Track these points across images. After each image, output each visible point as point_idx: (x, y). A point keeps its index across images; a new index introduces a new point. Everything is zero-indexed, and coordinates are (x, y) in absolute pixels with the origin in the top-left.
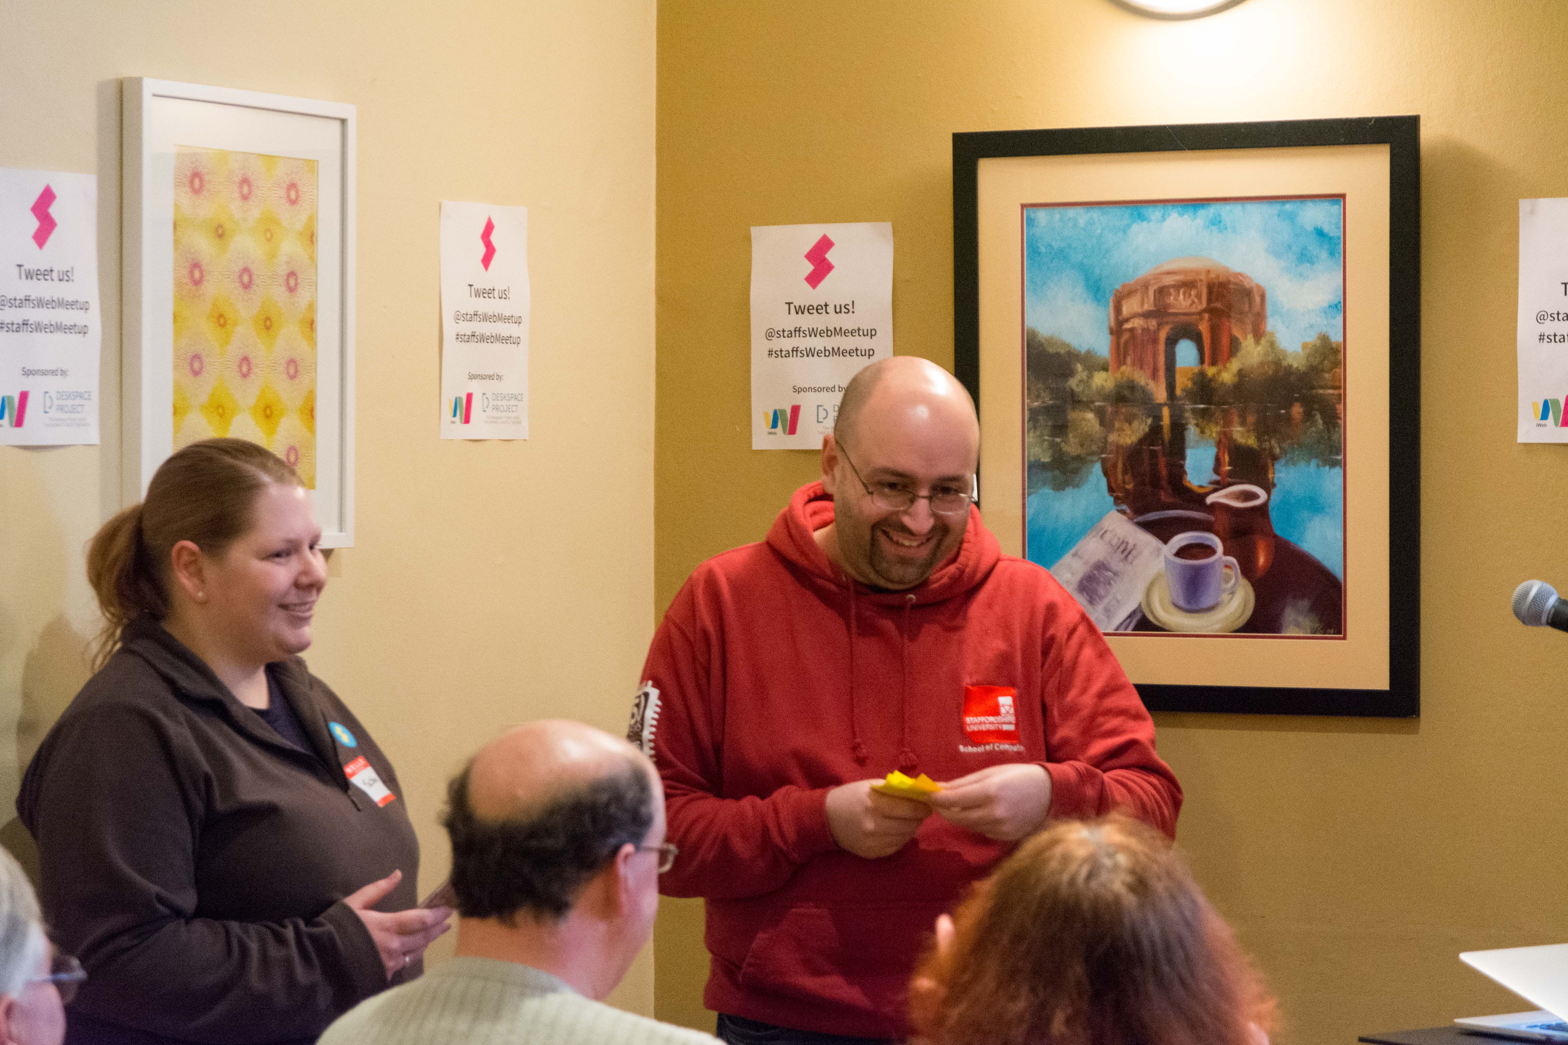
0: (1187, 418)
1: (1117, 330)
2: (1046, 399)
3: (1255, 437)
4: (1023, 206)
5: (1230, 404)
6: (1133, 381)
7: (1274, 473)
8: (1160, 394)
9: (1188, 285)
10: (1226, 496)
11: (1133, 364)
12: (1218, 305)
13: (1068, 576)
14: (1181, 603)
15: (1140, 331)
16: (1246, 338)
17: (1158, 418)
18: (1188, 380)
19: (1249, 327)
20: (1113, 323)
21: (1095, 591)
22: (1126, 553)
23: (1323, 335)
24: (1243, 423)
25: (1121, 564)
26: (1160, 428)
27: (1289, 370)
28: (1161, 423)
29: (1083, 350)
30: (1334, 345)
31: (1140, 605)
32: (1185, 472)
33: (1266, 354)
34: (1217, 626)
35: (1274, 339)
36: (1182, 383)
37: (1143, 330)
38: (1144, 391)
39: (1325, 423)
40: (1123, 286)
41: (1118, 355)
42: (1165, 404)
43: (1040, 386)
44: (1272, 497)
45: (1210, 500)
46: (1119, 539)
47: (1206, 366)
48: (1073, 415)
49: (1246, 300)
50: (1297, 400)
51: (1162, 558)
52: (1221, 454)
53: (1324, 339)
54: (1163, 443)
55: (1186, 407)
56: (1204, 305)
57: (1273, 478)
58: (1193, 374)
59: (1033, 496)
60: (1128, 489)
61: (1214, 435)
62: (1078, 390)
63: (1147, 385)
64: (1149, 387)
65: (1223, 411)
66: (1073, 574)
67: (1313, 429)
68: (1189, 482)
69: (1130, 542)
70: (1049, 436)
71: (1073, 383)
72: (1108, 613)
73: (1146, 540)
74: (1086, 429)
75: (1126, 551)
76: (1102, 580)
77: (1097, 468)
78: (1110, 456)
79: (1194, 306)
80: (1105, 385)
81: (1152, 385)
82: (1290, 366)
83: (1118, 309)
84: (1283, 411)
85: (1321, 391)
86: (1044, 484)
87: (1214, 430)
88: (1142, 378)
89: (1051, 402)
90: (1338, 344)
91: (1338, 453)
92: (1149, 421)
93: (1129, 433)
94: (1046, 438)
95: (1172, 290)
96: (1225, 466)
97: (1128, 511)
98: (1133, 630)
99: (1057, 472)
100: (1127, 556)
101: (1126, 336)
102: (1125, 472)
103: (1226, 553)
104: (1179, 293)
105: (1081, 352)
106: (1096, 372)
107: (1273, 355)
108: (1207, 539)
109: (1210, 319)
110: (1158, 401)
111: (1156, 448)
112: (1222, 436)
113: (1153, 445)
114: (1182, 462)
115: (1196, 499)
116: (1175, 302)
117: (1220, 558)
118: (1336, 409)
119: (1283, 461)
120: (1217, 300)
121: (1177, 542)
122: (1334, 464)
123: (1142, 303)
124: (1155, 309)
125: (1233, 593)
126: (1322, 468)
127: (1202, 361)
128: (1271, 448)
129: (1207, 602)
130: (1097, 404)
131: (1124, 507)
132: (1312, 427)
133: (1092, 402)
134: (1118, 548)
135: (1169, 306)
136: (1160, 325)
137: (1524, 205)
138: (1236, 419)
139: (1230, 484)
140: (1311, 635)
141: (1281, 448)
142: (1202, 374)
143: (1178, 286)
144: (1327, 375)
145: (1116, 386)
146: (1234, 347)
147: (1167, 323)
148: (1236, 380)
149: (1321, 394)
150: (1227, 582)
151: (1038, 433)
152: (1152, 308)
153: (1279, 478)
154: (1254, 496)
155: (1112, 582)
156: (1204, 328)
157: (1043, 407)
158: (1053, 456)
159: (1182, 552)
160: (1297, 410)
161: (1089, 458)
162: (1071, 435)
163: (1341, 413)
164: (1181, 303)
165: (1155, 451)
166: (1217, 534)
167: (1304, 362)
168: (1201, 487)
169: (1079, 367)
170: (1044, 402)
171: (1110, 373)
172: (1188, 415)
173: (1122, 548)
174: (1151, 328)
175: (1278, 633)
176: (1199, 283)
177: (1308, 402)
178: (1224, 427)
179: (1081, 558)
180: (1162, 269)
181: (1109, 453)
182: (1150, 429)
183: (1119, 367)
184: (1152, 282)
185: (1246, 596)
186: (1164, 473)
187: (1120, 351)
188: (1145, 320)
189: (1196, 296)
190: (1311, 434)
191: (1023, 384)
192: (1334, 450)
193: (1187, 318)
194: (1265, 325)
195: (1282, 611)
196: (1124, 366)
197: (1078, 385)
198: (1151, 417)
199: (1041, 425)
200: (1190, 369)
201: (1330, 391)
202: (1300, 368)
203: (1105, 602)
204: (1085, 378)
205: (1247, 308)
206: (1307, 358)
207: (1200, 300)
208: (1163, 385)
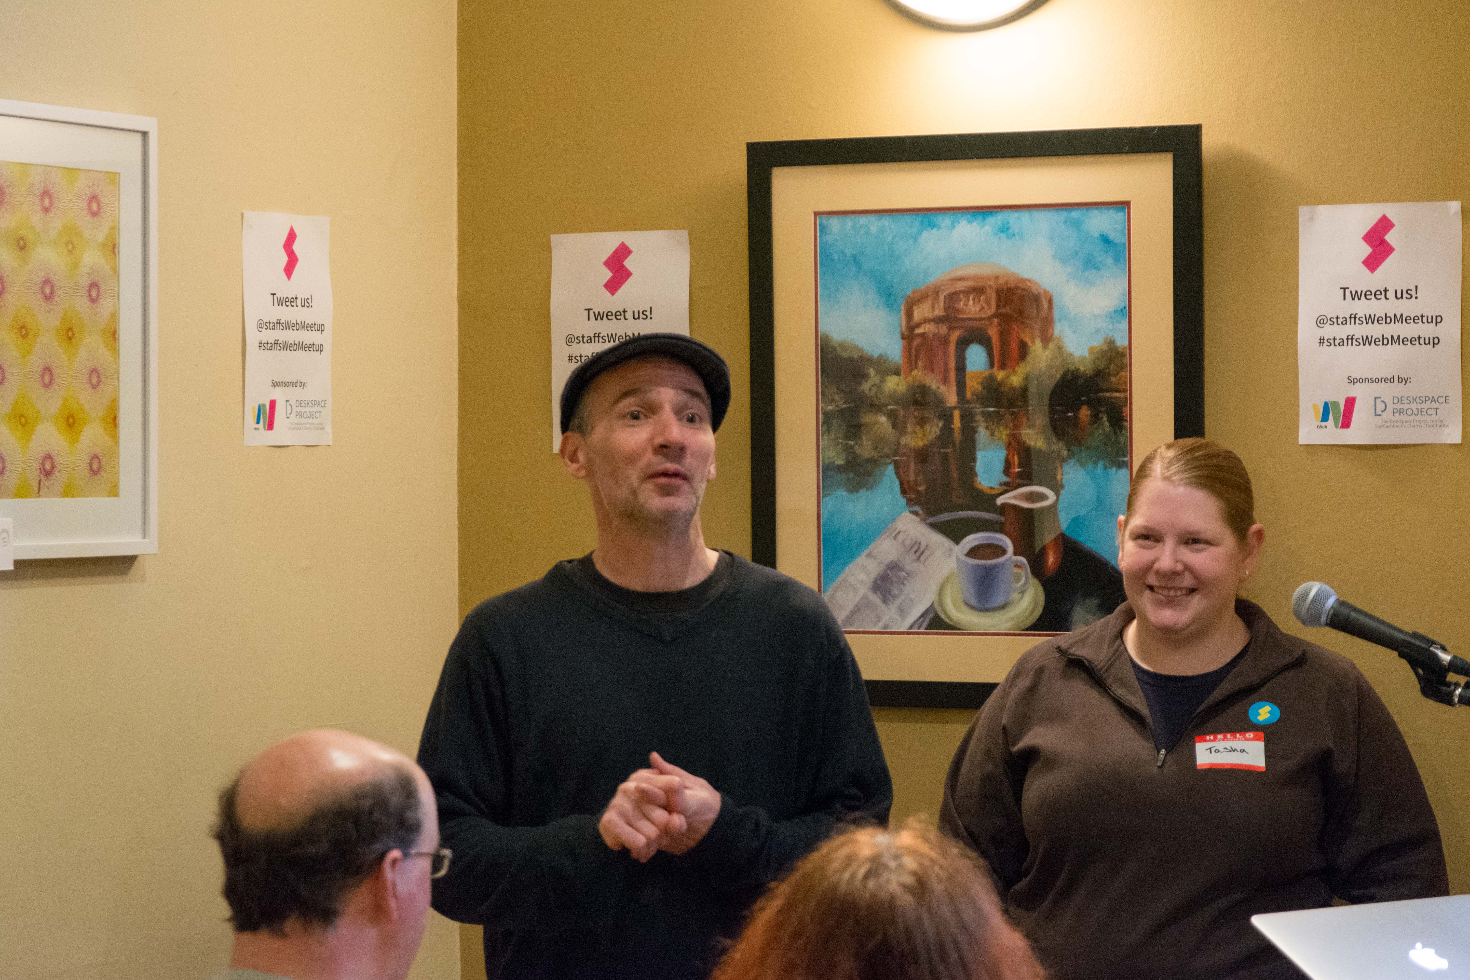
0: (976, 421)
1: (908, 336)
2: (841, 403)
3: (1044, 439)
4: (816, 214)
5: (1019, 407)
6: (924, 386)
7: (1062, 475)
8: (951, 398)
9: (978, 291)
10: (1016, 497)
11: (925, 368)
12: (1007, 310)
13: (862, 576)
14: (973, 602)
15: (931, 336)
16: (1033, 343)
17: (949, 421)
18: (979, 383)
19: (1037, 333)
20: (904, 329)
21: (889, 591)
22: (918, 553)
23: (1109, 339)
24: (1032, 426)
25: (914, 564)
26: (951, 431)
27: (1076, 374)
28: (952, 426)
29: (876, 355)
30: (1120, 349)
31: (933, 604)
32: (975, 474)
33: (1054, 358)
34: (1009, 624)
35: (1062, 343)
36: (972, 386)
37: (935, 335)
38: (935, 394)
39: (1111, 425)
40: (915, 292)
41: (910, 359)
42: (955, 408)
43: (834, 389)
44: (1061, 497)
45: (1000, 501)
46: (912, 539)
47: (995, 370)
48: (867, 418)
49: (1035, 307)
50: (1084, 403)
51: (954, 557)
52: (1010, 456)
53: (1110, 343)
54: (954, 445)
55: (976, 410)
56: (993, 310)
57: (1062, 479)
58: (983, 378)
59: (827, 498)
60: (920, 491)
61: (1004, 437)
62: (871, 394)
63: (939, 388)
64: (940, 391)
65: (1013, 414)
66: (868, 574)
67: (1100, 431)
68: (980, 483)
69: (923, 542)
70: (843, 439)
71: (866, 386)
72: (902, 612)
73: (938, 540)
74: (878, 432)
75: (919, 551)
76: (895, 579)
77: (890, 469)
78: (902, 458)
79: (983, 312)
80: (896, 387)
81: (943, 389)
82: (1078, 369)
83: (909, 314)
84: (1070, 414)
85: (1108, 395)
86: (838, 487)
87: (1004, 433)
88: (932, 382)
89: (844, 406)
90: (1124, 348)
91: (1125, 455)
92: (941, 424)
93: (920, 436)
94: (840, 441)
95: (961, 296)
96: (1014, 468)
97: (921, 512)
98: (926, 629)
99: (851, 475)
100: (919, 557)
101: (917, 341)
102: (917, 474)
103: (1016, 553)
104: (968, 299)
105: (872, 356)
106: (889, 377)
107: (1061, 359)
108: (997, 539)
109: (999, 324)
110: (949, 405)
111: (947, 450)
112: (1011, 438)
113: (944, 448)
114: (972, 464)
115: (986, 500)
116: (964, 307)
117: (1010, 558)
118: (1122, 412)
120: (1005, 306)
121: (969, 541)
122: (1121, 465)
123: (933, 309)
124: (944, 314)
125: (1023, 592)
127: (992, 365)
128: (1059, 451)
129: (998, 601)
130: (890, 407)
131: (917, 508)
132: (1099, 429)
133: (887, 405)
134: (912, 547)
135: (960, 311)
136: (951, 329)
137: (1304, 212)
138: (1025, 422)
139: (1020, 486)
141: (1069, 450)
142: (991, 378)
143: (967, 292)
144: (1113, 379)
145: (908, 390)
146: (1023, 351)
147: (957, 328)
148: (1024, 383)
149: (1108, 398)
150: (1018, 580)
151: (832, 436)
152: (942, 313)
154: (1042, 497)
155: (905, 582)
156: (993, 332)
157: (838, 411)
158: (846, 459)
159: (973, 553)
160: (1085, 413)
161: (883, 460)
162: (864, 438)
163: (1127, 416)
164: (971, 308)
165: (945, 453)
166: (1007, 534)
167: (1090, 366)
168: (991, 488)
169: (872, 371)
170: (838, 406)
171: (902, 377)
172: (979, 418)
173: (915, 548)
174: (942, 333)
176: (988, 289)
177: (1095, 405)
178: (1013, 429)
179: (875, 558)
180: (952, 276)
181: (901, 456)
182: (941, 432)
183: (911, 371)
184: (942, 288)
185: (1036, 594)
186: (955, 475)
187: (912, 356)
188: (936, 326)
189: (986, 302)
190: (1098, 436)
191: (817, 387)
192: (1121, 452)
193: (976, 324)
194: (1053, 330)
195: (1071, 610)
196: (916, 370)
197: (870, 389)
198: (943, 421)
199: (835, 427)
200: (981, 373)
201: (1116, 394)
202: (1087, 372)
203: (898, 602)
204: (877, 382)
205: (1035, 312)
206: (1095, 361)
207: (989, 305)
208: (954, 389)
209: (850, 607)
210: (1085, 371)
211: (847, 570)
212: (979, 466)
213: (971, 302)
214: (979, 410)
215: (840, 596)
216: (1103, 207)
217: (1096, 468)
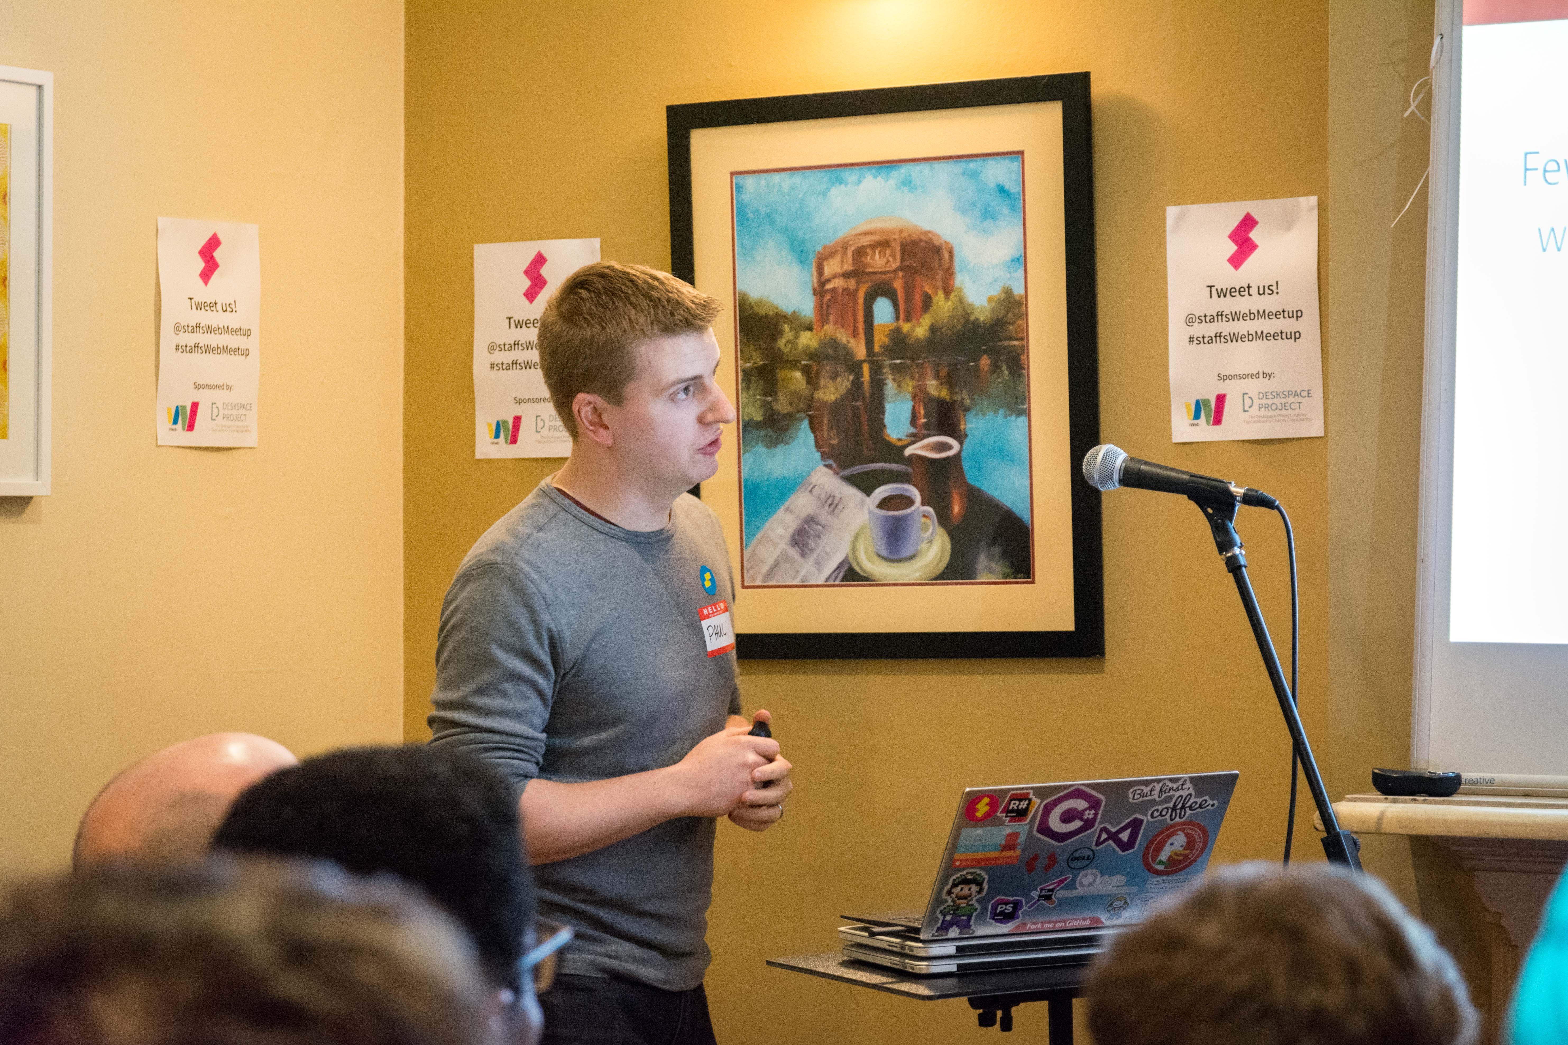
0: (884, 374)
1: (819, 292)
2: (758, 360)
3: (947, 390)
4: (733, 174)
5: (924, 358)
6: (835, 339)
7: (965, 424)
8: (861, 352)
9: (883, 245)
10: (924, 448)
11: (835, 323)
12: (911, 262)
13: (780, 531)
14: (884, 553)
15: (840, 291)
16: (936, 294)
17: (858, 374)
18: (886, 336)
19: (940, 284)
20: (816, 284)
21: (806, 545)
22: (833, 506)
23: (1006, 288)
24: (937, 377)
25: (829, 517)
26: (862, 383)
27: (976, 324)
28: (862, 379)
29: (790, 312)
30: (1017, 298)
31: (847, 557)
32: (884, 426)
33: (956, 308)
34: (917, 575)
35: (962, 294)
36: (880, 339)
37: (844, 289)
38: (845, 347)
39: (1010, 373)
40: (825, 248)
41: (822, 315)
42: (864, 361)
43: (752, 346)
45: (908, 452)
46: (826, 493)
47: (901, 322)
48: (782, 374)
49: (936, 258)
50: (984, 352)
51: (866, 511)
52: (917, 407)
53: (1008, 292)
54: (864, 399)
55: (884, 362)
56: (898, 264)
57: (965, 429)
58: (890, 330)
59: (747, 455)
60: (833, 445)
61: (910, 389)
62: (787, 350)
63: (848, 342)
64: (850, 345)
65: (917, 365)
66: (786, 529)
67: (1000, 380)
68: (889, 435)
69: (837, 495)
70: (760, 396)
71: (781, 343)
72: (818, 565)
73: (852, 493)
74: (793, 388)
76: (812, 533)
78: (817, 413)
79: (888, 265)
80: (809, 342)
81: (853, 343)
82: (978, 319)
83: (820, 270)
84: (972, 364)
85: (1006, 343)
86: (757, 443)
87: (909, 385)
88: (843, 336)
89: (762, 363)
90: (1020, 296)
91: (1023, 404)
92: (851, 378)
93: (833, 390)
94: (759, 397)
95: (868, 250)
96: (920, 419)
97: (834, 466)
98: (842, 581)
99: (769, 431)
100: (834, 510)
101: (828, 297)
102: (830, 428)
103: (924, 504)
104: (875, 252)
105: (787, 313)
106: (802, 332)
107: (961, 310)
108: (907, 490)
109: (904, 277)
110: (858, 358)
111: (857, 404)
112: (918, 390)
113: (855, 401)
114: (881, 416)
115: (894, 452)
116: (871, 261)
117: (918, 508)
118: (1021, 360)
119: (973, 412)
120: (910, 257)
121: (880, 493)
122: (1020, 413)
123: (842, 264)
124: (853, 268)
125: (930, 542)
126: (1009, 417)
127: (897, 318)
128: (962, 401)
129: (907, 551)
130: (803, 362)
131: (830, 462)
132: (999, 378)
133: (801, 361)
134: (826, 502)
135: (866, 265)
136: (859, 283)
137: (1173, 212)
138: (930, 373)
139: (926, 436)
140: (1004, 580)
141: (972, 400)
142: (898, 330)
143: (874, 246)
144: (1011, 327)
145: (820, 345)
146: (927, 302)
147: (865, 282)
148: (928, 334)
149: (1007, 346)
150: (926, 531)
151: (751, 393)
152: (851, 268)
153: (970, 429)
154: (948, 447)
155: (821, 535)
156: (898, 285)
157: (756, 368)
158: (764, 415)
159: (884, 504)
160: (985, 362)
161: (798, 415)
162: (780, 394)
163: (1024, 364)
164: (878, 262)
165: (856, 406)
166: (914, 485)
167: (990, 315)
168: (900, 440)
169: (786, 328)
170: (755, 363)
171: (814, 332)
172: (886, 370)
173: (830, 501)
174: (851, 287)
175: (972, 579)
176: (893, 242)
177: (995, 353)
178: (919, 381)
179: (792, 512)
180: (859, 230)
181: (815, 411)
182: (852, 386)
183: (823, 325)
184: (850, 243)
185: (943, 544)
186: (865, 427)
187: (823, 312)
188: (845, 280)
189: (891, 255)
190: (998, 385)
191: (736, 346)
192: (1019, 400)
193: (883, 277)
194: (954, 280)
195: (976, 558)
196: (827, 326)
197: (785, 345)
198: (853, 374)
199: (753, 385)
200: (887, 326)
201: (1015, 343)
202: (987, 321)
203: (815, 555)
204: (792, 338)
205: (936, 265)
206: (993, 311)
207: (894, 259)
208: (863, 342)
209: (770, 561)
210: (984, 320)
211: (767, 524)
212: (888, 419)
213: (877, 256)
214: (887, 362)
215: (762, 551)
216: (999, 157)
217: (997, 417)
